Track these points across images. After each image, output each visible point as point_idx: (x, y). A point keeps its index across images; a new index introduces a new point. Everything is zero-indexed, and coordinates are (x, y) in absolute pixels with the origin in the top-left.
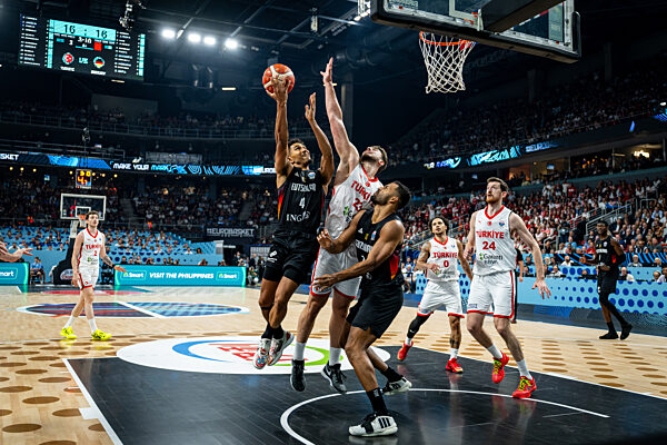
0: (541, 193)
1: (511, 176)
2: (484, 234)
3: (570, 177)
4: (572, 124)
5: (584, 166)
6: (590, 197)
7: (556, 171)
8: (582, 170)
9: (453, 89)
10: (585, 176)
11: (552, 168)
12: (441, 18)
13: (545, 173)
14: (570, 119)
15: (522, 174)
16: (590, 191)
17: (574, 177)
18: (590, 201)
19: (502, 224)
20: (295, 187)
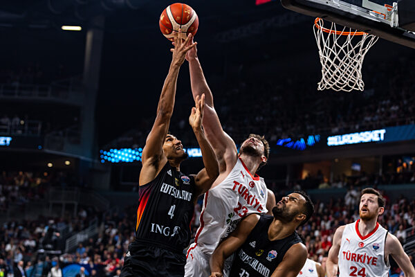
0: (343, 201)
1: (305, 175)
2: (354, 257)
3: (381, 182)
4: (389, 114)
5: (399, 170)
6: (406, 211)
7: (363, 173)
8: (397, 175)
9: (347, 88)
10: (400, 183)
11: (357, 168)
12: (354, 10)
13: (349, 174)
14: (385, 106)
15: (320, 173)
16: (407, 203)
17: (386, 183)
18: (406, 216)
19: (376, 248)
20: (165, 188)
